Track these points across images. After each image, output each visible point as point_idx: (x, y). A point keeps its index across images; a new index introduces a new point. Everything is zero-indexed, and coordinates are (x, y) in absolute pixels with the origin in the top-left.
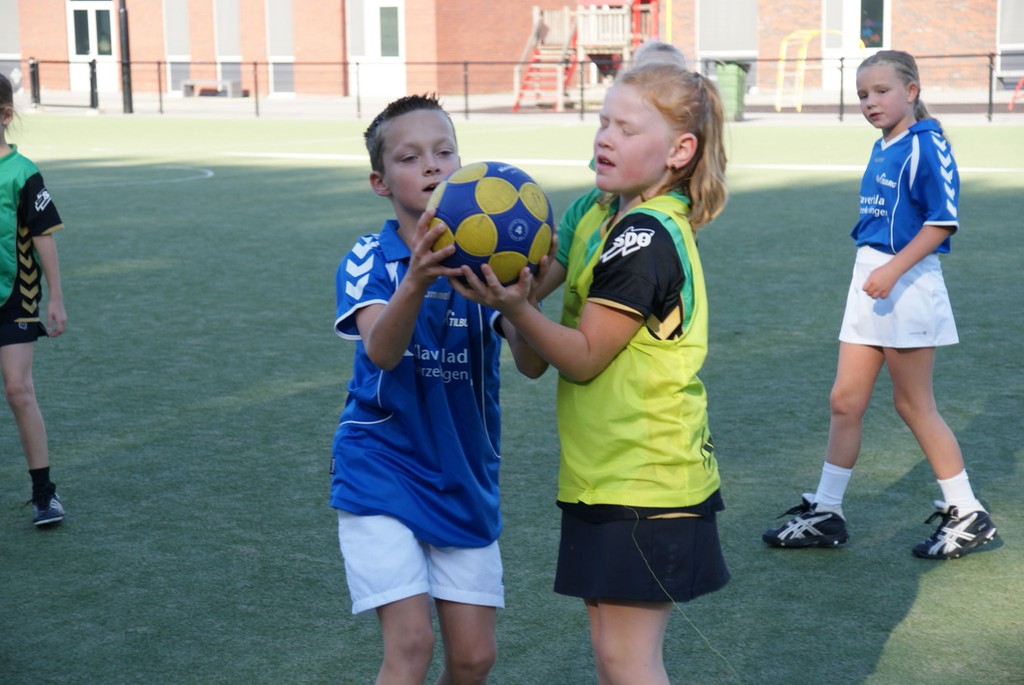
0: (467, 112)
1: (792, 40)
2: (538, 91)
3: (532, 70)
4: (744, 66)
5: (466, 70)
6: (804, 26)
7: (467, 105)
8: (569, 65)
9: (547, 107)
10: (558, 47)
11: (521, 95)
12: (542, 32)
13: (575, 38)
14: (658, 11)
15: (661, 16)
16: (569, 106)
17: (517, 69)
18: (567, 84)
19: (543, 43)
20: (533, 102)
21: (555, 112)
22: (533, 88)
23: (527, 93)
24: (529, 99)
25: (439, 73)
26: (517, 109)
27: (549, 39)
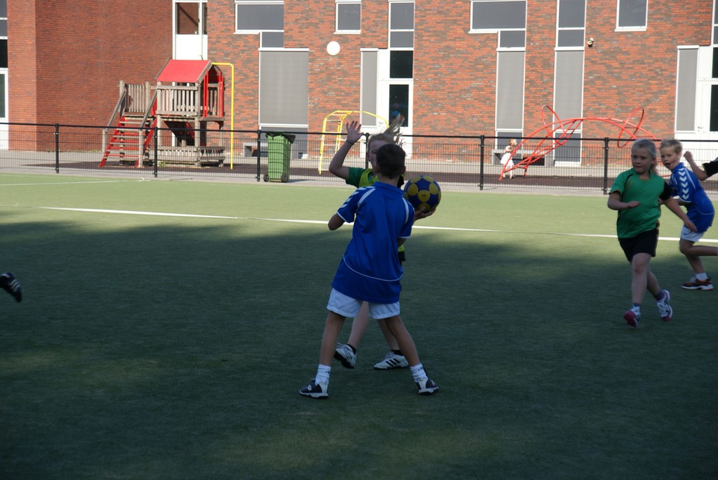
0: (57, 165)
1: (331, 117)
2: (122, 150)
3: (117, 133)
4: (289, 136)
5: (57, 131)
6: (345, 107)
7: (57, 160)
8: (150, 130)
9: (131, 164)
10: (138, 115)
11: (107, 153)
12: (126, 101)
13: (154, 106)
14: (224, 89)
15: (226, 93)
16: (148, 164)
17: (104, 131)
18: (145, 145)
19: (127, 111)
20: (118, 159)
21: (136, 169)
22: (118, 148)
23: (112, 152)
24: (114, 157)
25: (39, 132)
26: (103, 165)
27: (131, 108)
